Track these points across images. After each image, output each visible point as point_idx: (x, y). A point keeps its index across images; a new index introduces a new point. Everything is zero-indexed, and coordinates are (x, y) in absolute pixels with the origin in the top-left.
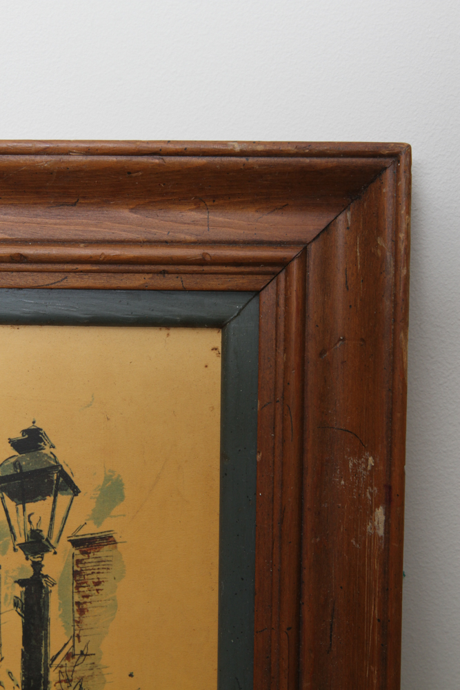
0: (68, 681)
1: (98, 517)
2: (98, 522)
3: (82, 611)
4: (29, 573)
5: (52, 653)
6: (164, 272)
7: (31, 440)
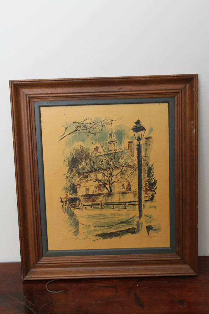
0: (145, 160)
1: (149, 134)
2: (149, 135)
3: (147, 149)
4: (138, 144)
5: (142, 156)
6: (160, 95)
7: (138, 122)
